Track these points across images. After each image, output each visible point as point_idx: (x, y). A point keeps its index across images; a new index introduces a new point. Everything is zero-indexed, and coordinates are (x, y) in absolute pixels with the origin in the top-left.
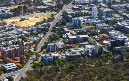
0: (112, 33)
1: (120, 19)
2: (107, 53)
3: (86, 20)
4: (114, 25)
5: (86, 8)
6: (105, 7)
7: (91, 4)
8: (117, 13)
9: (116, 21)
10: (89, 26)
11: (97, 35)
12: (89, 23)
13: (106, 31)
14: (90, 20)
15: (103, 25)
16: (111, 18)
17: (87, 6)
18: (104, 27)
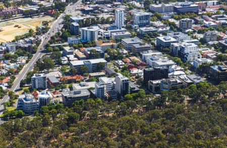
0: (147, 56)
1: (164, 29)
2: (137, 91)
3: (104, 31)
4: (153, 41)
5: (106, 10)
6: (139, 8)
7: (115, 3)
8: (160, 19)
9: (156, 33)
10: (108, 42)
11: (121, 58)
12: (108, 38)
13: (137, 53)
14: (111, 32)
15: (133, 40)
16: (149, 28)
17: (109, 5)
18: (134, 45)
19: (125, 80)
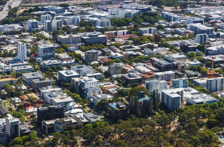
0: (45, 93)
1: (69, 62)
2: (28, 134)
3: (5, 65)
4: (55, 76)
5: (13, 42)
6: (46, 39)
7: (24, 34)
8: (66, 50)
9: (60, 66)
10: (7, 77)
11: (18, 95)
12: (8, 73)
13: (35, 88)
14: (12, 66)
15: (34, 75)
16: (52, 61)
17: (17, 36)
18: (34, 80)
19: (15, 122)
